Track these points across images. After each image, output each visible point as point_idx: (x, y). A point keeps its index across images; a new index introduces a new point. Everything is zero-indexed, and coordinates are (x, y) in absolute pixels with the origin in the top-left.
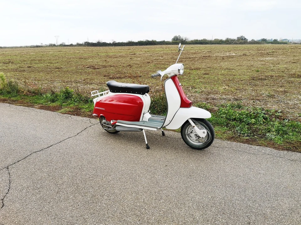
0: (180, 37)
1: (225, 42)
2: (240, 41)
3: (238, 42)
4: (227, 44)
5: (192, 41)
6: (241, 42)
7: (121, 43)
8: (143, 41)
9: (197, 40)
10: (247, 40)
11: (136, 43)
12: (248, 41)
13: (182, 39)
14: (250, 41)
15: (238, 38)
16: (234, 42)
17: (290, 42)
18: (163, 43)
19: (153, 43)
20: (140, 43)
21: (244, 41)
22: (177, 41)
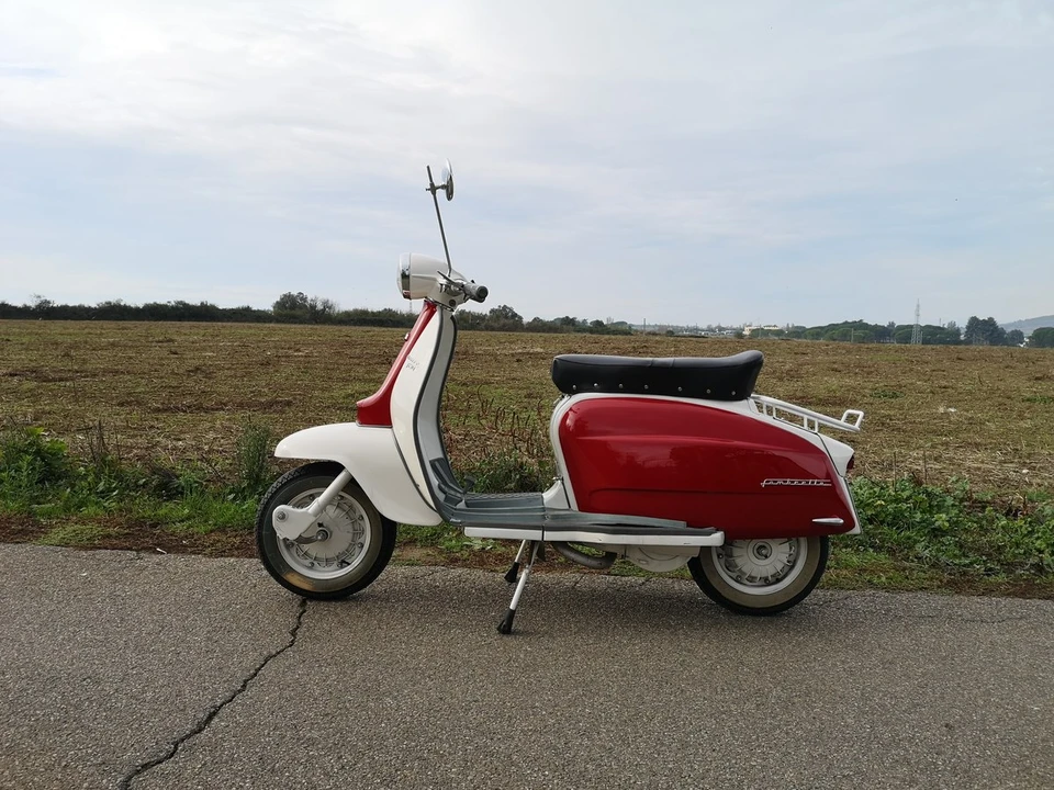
0: (305, 299)
2: (503, 321)
3: (496, 325)
5: (347, 313)
6: (504, 326)
7: (74, 307)
8: (166, 306)
9: (365, 312)
10: (521, 318)
11: (137, 309)
12: (525, 322)
13: (313, 307)
14: (529, 323)
15: (492, 311)
16: (483, 325)
17: (636, 331)
18: (244, 315)
19: (205, 313)
20: (155, 313)
21: (511, 321)
22: (293, 310)
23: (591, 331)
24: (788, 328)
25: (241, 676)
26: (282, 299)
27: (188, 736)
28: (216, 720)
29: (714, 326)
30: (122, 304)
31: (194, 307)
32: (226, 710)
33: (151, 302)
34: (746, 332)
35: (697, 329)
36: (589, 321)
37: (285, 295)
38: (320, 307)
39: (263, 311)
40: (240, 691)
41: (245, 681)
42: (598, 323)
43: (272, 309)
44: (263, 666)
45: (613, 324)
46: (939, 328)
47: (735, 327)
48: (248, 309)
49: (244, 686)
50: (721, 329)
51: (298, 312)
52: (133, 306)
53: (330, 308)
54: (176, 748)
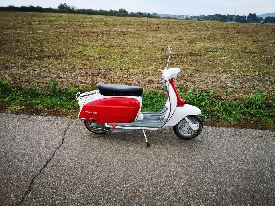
0: (66, 5)
1: (110, 14)
2: (123, 13)
3: (120, 14)
4: (111, 15)
5: (79, 10)
6: (123, 15)
8: (27, 7)
9: (84, 10)
10: (128, 12)
11: (19, 8)
12: (129, 14)
13: (69, 8)
14: (130, 14)
15: (120, 10)
16: (117, 14)
17: (159, 16)
18: (49, 10)
19: (38, 10)
20: (24, 9)
21: (125, 13)
22: (63, 9)
23: (147, 17)
24: (200, 16)
25: (52, 153)
26: (60, 5)
27: (43, 169)
28: (48, 165)
29: (181, 15)
30: (14, 6)
31: (35, 8)
32: (49, 162)
33: (22, 6)
34: (189, 17)
35: (176, 16)
36: (147, 13)
37: (61, 4)
38: (71, 8)
39: (55, 9)
40: (52, 157)
41: (53, 154)
42: (149, 14)
43: (58, 8)
44: (56, 150)
45: (153, 14)
46: (240, 16)
47: (186, 15)
48: (50, 8)
49: (53, 156)
50: (182, 16)
51: (65, 10)
52: (17, 7)
53: (74, 8)
54: (41, 171)
